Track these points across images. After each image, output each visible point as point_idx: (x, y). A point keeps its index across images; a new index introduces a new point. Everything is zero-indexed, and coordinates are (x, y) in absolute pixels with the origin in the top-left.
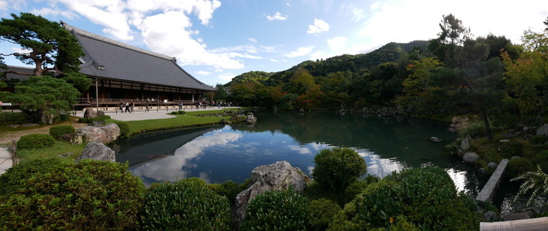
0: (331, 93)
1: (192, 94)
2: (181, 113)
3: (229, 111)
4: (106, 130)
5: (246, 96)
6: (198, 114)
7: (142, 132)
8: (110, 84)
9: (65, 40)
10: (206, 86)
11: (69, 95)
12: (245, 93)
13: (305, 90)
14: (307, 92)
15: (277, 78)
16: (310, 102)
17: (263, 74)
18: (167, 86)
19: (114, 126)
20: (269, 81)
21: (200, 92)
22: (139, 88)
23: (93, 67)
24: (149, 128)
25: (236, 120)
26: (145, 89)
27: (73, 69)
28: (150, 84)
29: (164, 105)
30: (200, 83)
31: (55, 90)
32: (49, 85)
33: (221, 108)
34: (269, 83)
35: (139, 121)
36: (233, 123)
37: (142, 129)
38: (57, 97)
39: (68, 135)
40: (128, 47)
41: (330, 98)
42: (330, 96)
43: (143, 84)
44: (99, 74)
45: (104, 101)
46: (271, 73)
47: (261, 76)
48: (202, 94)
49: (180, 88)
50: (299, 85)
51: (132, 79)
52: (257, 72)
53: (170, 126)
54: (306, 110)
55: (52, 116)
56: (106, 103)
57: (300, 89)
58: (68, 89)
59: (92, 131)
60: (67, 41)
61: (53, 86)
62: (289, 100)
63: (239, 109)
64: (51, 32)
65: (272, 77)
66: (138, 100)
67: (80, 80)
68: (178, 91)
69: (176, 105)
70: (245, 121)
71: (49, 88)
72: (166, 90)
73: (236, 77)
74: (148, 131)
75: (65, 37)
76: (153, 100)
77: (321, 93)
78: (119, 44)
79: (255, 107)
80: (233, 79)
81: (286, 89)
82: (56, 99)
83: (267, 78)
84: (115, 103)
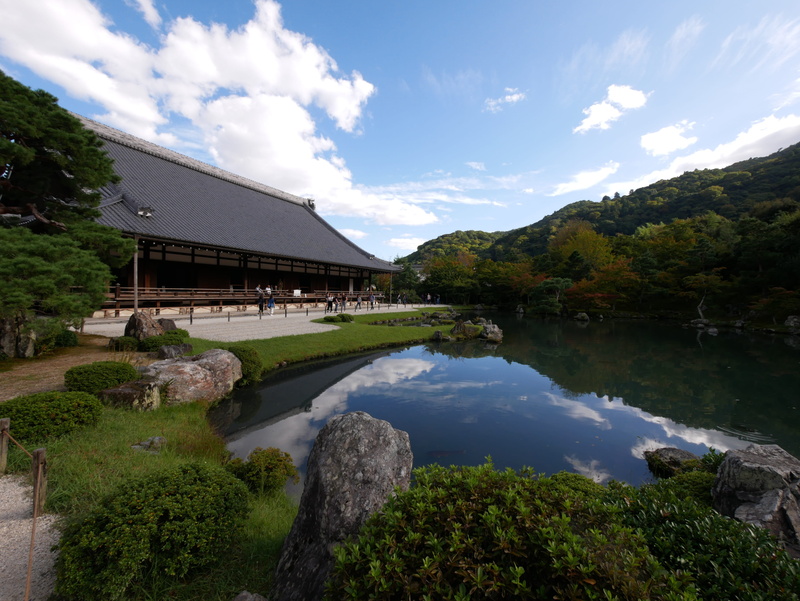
0: (659, 274)
1: (349, 277)
2: (344, 319)
3: (431, 313)
4: (212, 369)
5: (458, 283)
6: (373, 321)
7: (281, 365)
8: (164, 252)
9: (72, 140)
10: (379, 261)
11: (89, 278)
12: (456, 277)
13: (587, 269)
14: (593, 273)
15: (511, 244)
16: (603, 299)
17: (481, 236)
18: (297, 260)
19: (226, 357)
20: (492, 251)
21: (366, 274)
22: (236, 264)
23: (122, 211)
24: (294, 357)
25: (464, 333)
26: (250, 265)
27: (80, 212)
28: (261, 255)
29: (293, 301)
30: (367, 256)
31: (53, 267)
32: (32, 254)
33: (409, 308)
34: (493, 253)
35: (265, 341)
36: (458, 339)
37: (280, 359)
38: (61, 284)
39: (122, 389)
40: (206, 169)
41: (659, 289)
42: (655, 283)
43: (246, 255)
44: (142, 228)
45: (150, 294)
46: (497, 233)
47: (478, 241)
48: (369, 278)
49: (327, 265)
50: (571, 258)
51: (224, 243)
52: (468, 233)
53: (337, 349)
54: (593, 316)
55: (33, 336)
56: (154, 298)
57: (575, 266)
58: (87, 264)
59: (180, 373)
60: (78, 142)
61: (47, 256)
62: (551, 291)
63: (448, 310)
64: (31, 115)
65: (498, 242)
66: (232, 289)
67: (106, 242)
68: (322, 272)
69: (320, 301)
70: (483, 337)
71: (37, 261)
72: (295, 269)
73: (426, 244)
74: (293, 363)
75: (71, 131)
76: (269, 290)
77: (634, 276)
78: (182, 161)
79: (478, 306)
80: (420, 248)
81: (541, 267)
82: (59, 288)
83: (488, 245)
84: (179, 297)
